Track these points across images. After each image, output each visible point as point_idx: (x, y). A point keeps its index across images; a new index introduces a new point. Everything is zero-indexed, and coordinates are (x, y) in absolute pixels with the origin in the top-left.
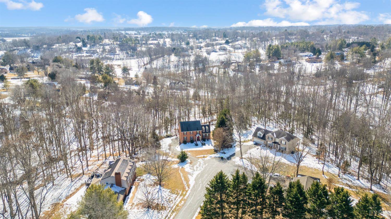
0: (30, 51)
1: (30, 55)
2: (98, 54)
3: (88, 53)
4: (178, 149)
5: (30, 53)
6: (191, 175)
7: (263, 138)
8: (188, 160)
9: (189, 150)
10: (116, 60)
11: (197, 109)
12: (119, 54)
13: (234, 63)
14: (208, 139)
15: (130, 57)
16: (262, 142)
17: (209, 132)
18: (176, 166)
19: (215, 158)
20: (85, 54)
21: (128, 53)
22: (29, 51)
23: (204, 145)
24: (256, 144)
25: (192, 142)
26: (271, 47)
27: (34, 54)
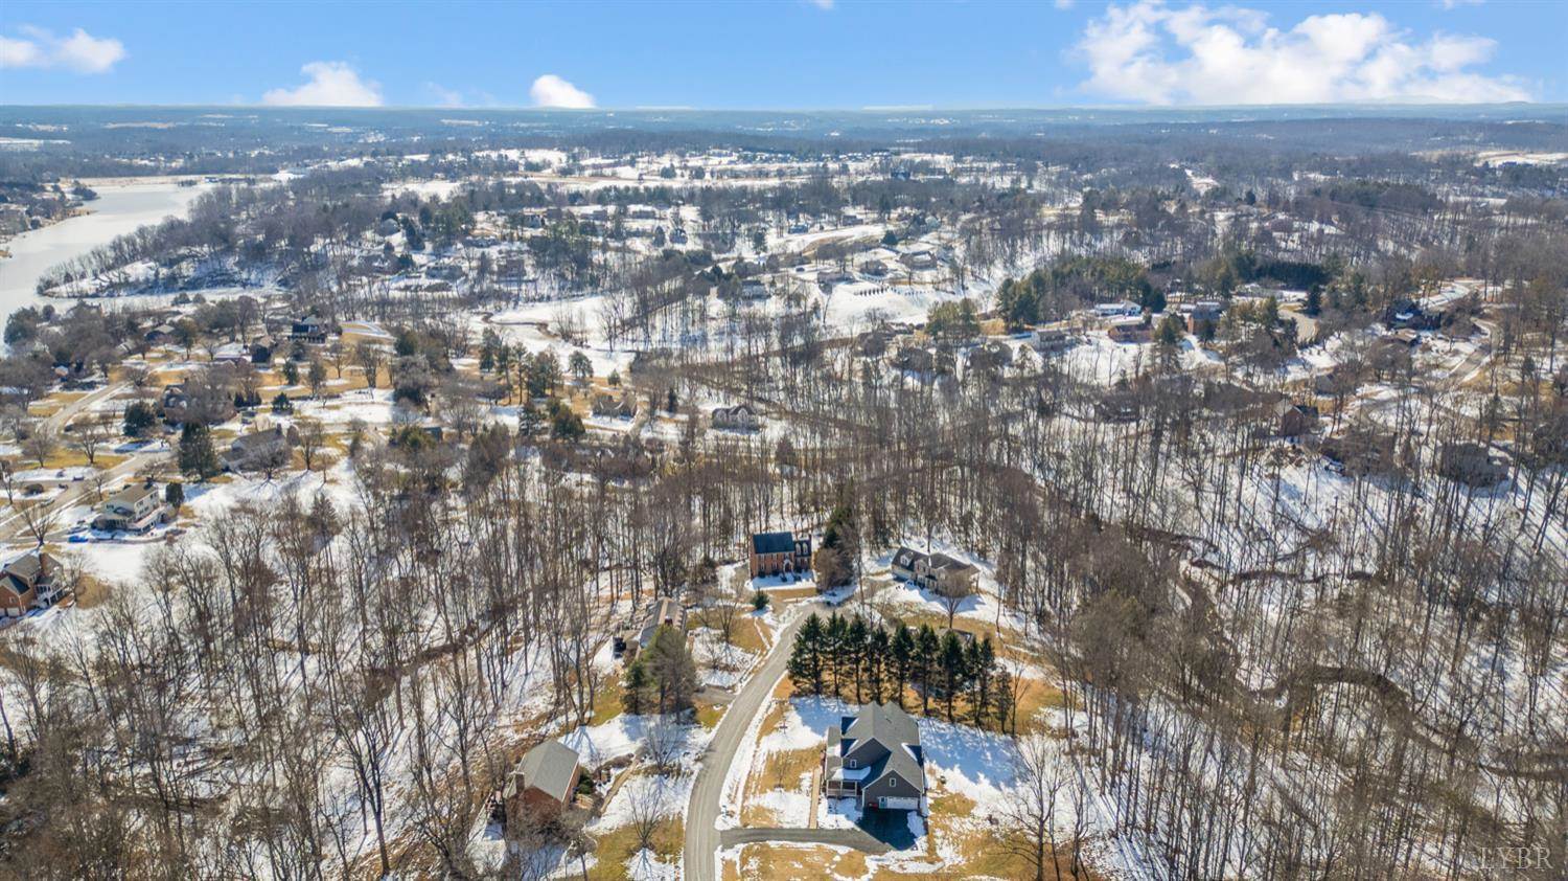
0: (236, 264)
1: (237, 277)
2: (466, 281)
3: (433, 277)
4: (750, 587)
5: (236, 269)
6: (775, 629)
7: (910, 568)
8: (769, 607)
9: (770, 588)
10: (528, 300)
11: (786, 490)
12: (534, 281)
13: (900, 332)
14: (807, 569)
15: (571, 289)
16: (908, 574)
17: (810, 554)
18: (748, 616)
19: (817, 603)
20: (425, 281)
21: (562, 276)
22: (230, 263)
23: (799, 579)
24: (899, 579)
25: (775, 573)
26: (1010, 289)
27: (249, 272)
